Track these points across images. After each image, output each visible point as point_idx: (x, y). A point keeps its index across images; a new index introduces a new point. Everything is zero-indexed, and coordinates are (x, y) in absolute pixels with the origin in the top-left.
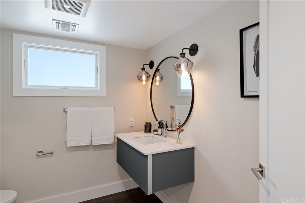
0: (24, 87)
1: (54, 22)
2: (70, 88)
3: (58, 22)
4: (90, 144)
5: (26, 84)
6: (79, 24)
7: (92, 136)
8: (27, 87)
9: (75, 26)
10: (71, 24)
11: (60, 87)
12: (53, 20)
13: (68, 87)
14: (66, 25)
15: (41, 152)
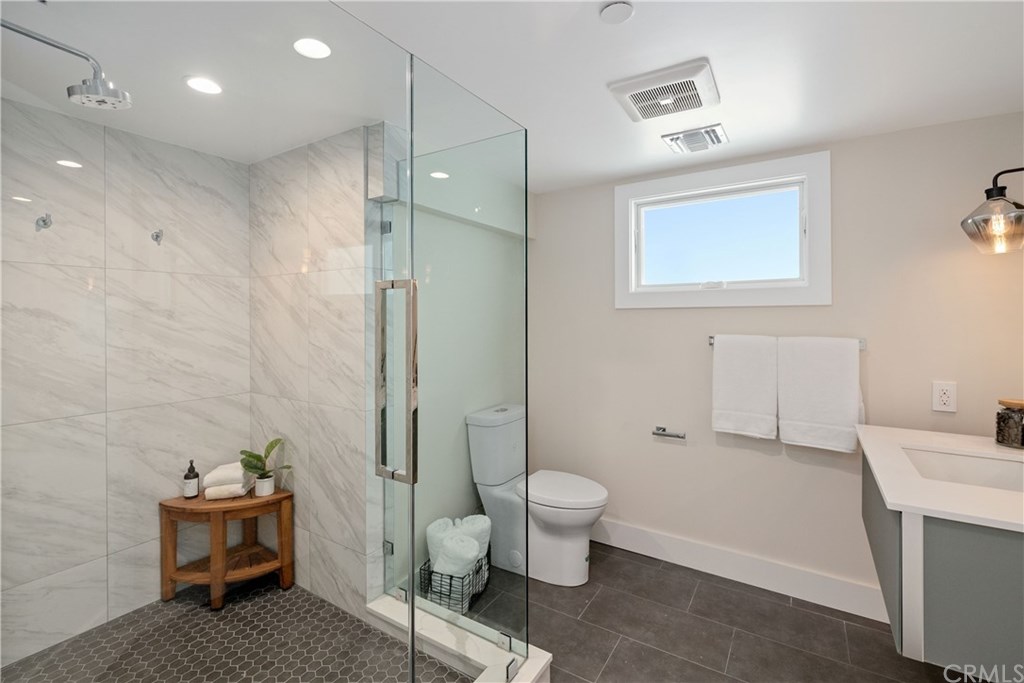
0: (633, 290)
1: (667, 139)
2: (725, 287)
3: (673, 136)
4: (774, 438)
5: (638, 284)
6: (719, 124)
7: (780, 416)
8: (640, 290)
9: (714, 131)
10: (703, 131)
11: (703, 285)
12: (663, 136)
13: (721, 282)
14: (691, 137)
15: (664, 430)
